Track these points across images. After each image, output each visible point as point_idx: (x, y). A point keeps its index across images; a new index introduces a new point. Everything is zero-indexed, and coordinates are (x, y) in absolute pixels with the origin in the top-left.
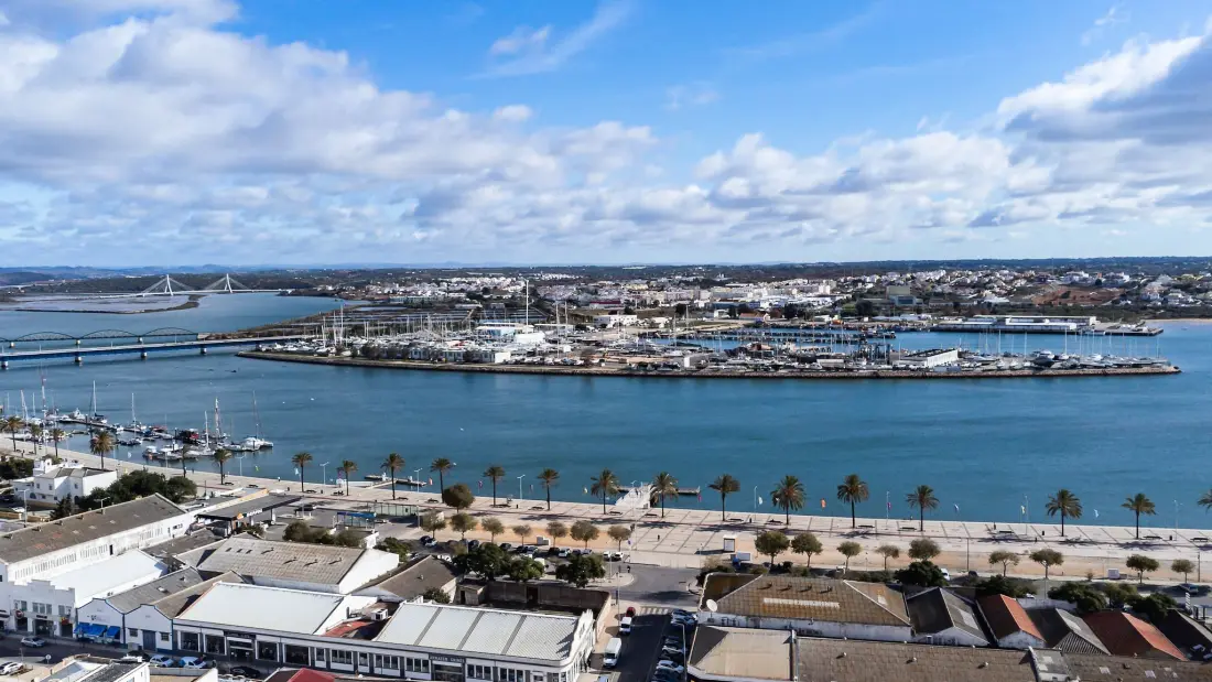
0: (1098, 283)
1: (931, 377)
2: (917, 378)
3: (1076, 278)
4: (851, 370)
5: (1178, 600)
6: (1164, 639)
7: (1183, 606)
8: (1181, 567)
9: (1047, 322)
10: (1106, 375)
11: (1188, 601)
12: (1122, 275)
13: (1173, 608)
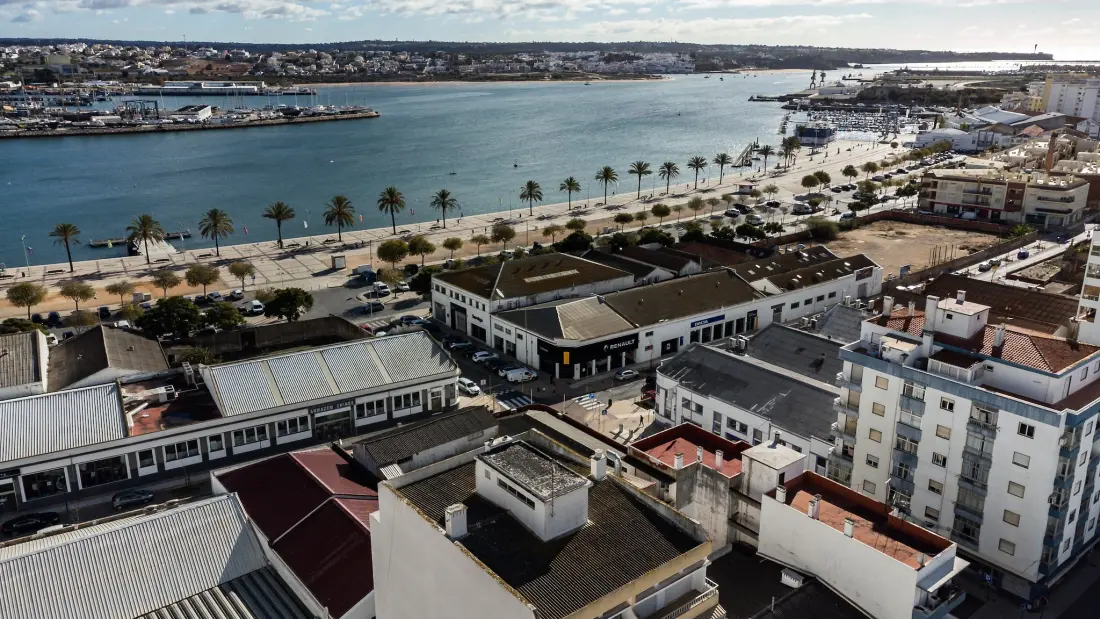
0: (228, 57)
1: (210, 129)
2: (192, 130)
3: (208, 54)
4: (135, 125)
9: (234, 86)
10: (336, 120)
12: (244, 51)
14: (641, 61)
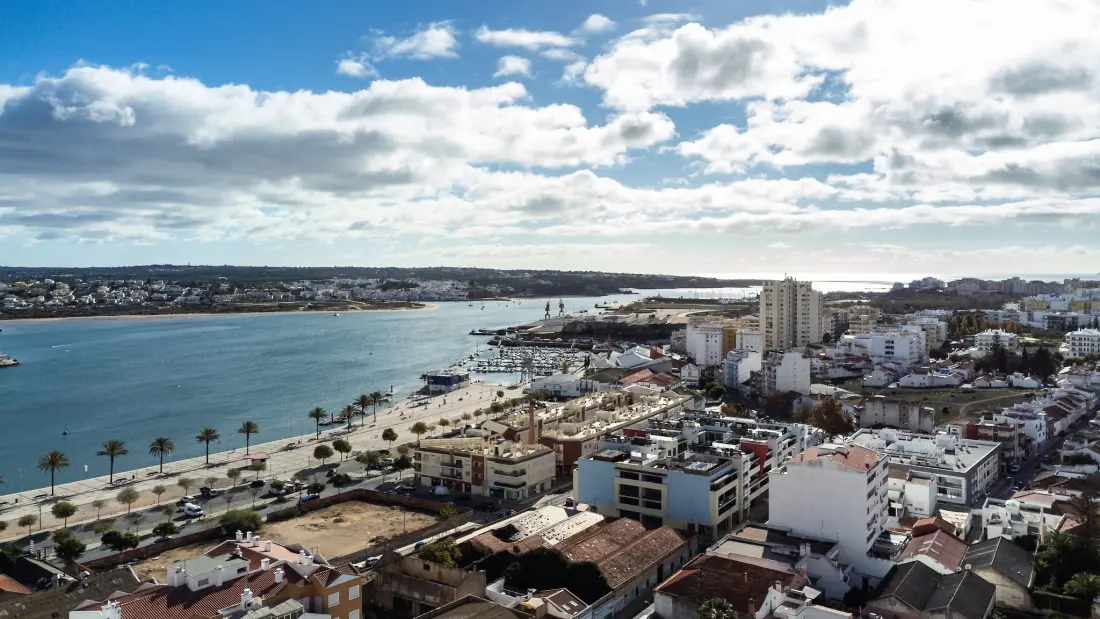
5: (25, 549)
6: (14, 582)
7: (29, 552)
8: (26, 521)
11: (32, 547)
13: (21, 555)
14: (417, 289)
